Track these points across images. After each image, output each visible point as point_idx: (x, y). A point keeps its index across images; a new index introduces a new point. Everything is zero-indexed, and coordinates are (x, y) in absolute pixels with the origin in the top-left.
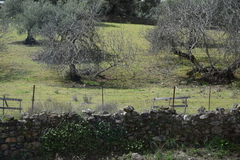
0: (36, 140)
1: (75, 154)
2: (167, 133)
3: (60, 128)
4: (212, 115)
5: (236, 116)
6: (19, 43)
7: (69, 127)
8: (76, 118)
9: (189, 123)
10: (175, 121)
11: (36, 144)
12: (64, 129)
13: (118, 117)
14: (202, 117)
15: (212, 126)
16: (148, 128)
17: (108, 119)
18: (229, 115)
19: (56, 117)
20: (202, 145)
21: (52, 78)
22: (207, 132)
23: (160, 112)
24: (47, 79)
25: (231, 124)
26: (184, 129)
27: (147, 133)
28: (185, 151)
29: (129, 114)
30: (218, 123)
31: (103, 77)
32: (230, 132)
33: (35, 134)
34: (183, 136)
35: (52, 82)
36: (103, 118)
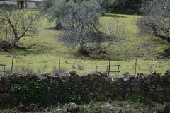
0: (7, 92)
1: (33, 102)
2: (100, 90)
3: (24, 84)
4: (132, 78)
5: (151, 79)
6: (51, 28)
7: (30, 84)
8: (35, 78)
9: (116, 83)
10: (105, 81)
11: (7, 95)
12: (26, 85)
13: (64, 78)
14: (125, 79)
15: (132, 86)
16: (85, 86)
17: (57, 79)
18: (145, 79)
19: (21, 77)
20: (124, 99)
21: (68, 52)
22: (129, 90)
23: (94, 75)
24: (65, 53)
25: (146, 85)
26: (112, 87)
27: (85, 90)
28: (110, 103)
29: (72, 76)
30: (137, 84)
31: (104, 52)
32: (146, 91)
33: (6, 88)
34: (111, 92)
35: (68, 55)
36: (54, 78)
